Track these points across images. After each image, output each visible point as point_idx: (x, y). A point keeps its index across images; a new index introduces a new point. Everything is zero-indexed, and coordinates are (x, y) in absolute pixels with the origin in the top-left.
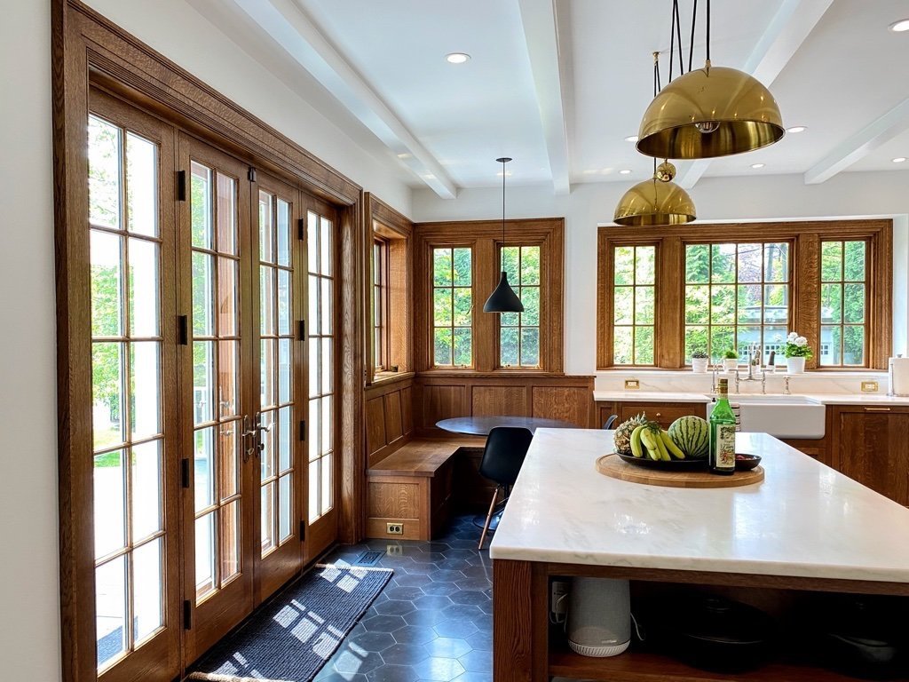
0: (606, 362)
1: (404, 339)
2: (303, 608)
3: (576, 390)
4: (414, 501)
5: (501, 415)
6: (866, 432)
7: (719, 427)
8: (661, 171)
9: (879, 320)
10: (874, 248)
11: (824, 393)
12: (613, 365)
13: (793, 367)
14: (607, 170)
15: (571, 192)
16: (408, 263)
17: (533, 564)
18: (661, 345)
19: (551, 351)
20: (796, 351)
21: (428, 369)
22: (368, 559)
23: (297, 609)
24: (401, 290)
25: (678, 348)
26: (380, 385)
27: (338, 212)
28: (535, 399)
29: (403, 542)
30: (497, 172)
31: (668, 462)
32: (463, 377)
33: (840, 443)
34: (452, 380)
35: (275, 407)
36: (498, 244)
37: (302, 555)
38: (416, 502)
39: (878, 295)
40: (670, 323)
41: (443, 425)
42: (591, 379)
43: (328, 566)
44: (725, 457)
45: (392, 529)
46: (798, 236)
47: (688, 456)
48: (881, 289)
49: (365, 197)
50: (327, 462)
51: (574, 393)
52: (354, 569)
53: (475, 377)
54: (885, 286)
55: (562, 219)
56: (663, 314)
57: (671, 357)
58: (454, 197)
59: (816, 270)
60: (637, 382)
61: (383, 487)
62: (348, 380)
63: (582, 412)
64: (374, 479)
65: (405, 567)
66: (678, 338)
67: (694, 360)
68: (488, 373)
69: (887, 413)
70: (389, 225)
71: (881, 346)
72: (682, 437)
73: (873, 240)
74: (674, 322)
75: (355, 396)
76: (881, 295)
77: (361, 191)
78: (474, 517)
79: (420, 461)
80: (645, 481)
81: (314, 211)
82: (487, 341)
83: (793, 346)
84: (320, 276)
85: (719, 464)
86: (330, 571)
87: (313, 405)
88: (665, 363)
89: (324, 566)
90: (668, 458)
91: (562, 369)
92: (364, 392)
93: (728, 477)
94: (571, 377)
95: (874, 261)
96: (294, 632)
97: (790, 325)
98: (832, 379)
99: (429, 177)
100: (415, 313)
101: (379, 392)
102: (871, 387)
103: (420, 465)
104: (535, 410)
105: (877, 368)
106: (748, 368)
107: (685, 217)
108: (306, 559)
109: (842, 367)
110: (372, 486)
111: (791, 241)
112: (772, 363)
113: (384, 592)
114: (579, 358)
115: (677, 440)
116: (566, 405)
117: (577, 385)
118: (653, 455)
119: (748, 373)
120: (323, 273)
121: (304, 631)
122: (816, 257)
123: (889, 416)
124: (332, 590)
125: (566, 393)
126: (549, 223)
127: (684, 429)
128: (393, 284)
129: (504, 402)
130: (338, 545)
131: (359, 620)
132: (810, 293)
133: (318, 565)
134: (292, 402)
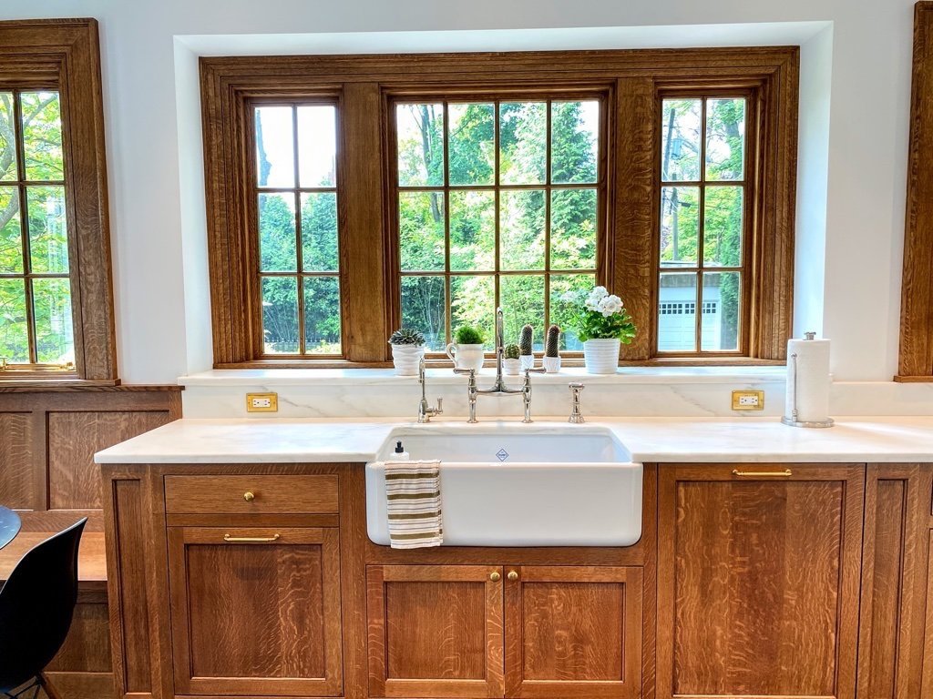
0: (240, 352)
3: (143, 418)
6: (736, 527)
9: (769, 259)
10: (763, 111)
13: (597, 358)
18: (350, 314)
20: (602, 327)
25: (383, 321)
28: (55, 441)
33: (677, 553)
39: (768, 209)
42: (177, 393)
46: (614, 84)
48: (774, 196)
51: (140, 424)
54: (781, 190)
55: (93, 25)
56: (350, 249)
57: (369, 338)
59: (649, 155)
60: (274, 397)
66: (382, 301)
67: (395, 349)
69: (786, 480)
71: (771, 312)
73: (761, 94)
74: (371, 268)
76: (773, 209)
83: (597, 315)
88: (358, 351)
91: (114, 371)
95: (762, 138)
97: (599, 271)
98: (673, 385)
102: (750, 400)
105: (763, 357)
109: (698, 354)
111: (603, 97)
122: (650, 127)
123: (790, 489)
132: (636, 205)
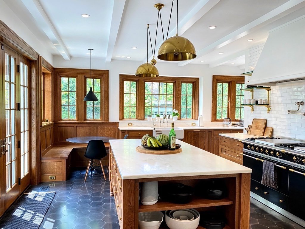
0: (122, 118)
1: (50, 110)
2: (24, 209)
3: (113, 127)
4: (60, 167)
5: (87, 136)
6: (194, 137)
7: (172, 137)
8: (153, 62)
9: (196, 106)
10: (195, 86)
11: (182, 126)
12: (124, 119)
13: (175, 119)
14: (123, 57)
15: (111, 62)
16: (52, 82)
17: (135, 179)
18: (138, 112)
19: (104, 114)
20: (175, 114)
21: (59, 121)
22: (44, 189)
23: (22, 210)
24: (49, 92)
25: (143, 113)
26: (45, 127)
27: (30, 62)
28: (99, 130)
29: (56, 182)
30: (88, 53)
31: (158, 148)
32: (73, 123)
34: (69, 124)
35: (10, 136)
36: (85, 77)
37: (19, 190)
38: (61, 168)
39: (195, 99)
40: (141, 106)
41: (68, 140)
42: (117, 123)
43: (29, 193)
44: (173, 145)
45: (51, 178)
46: (176, 81)
47: (163, 146)
49: (40, 57)
50: (27, 156)
51: (112, 128)
52: (40, 193)
53: (78, 123)
54: (197, 96)
55: (108, 71)
56: (139, 103)
57: (141, 116)
58: (69, 60)
59: (180, 91)
60: (132, 124)
61: (47, 163)
62: (34, 125)
63: (115, 134)
64: (43, 161)
65: (59, 190)
66: (143, 110)
67: (148, 117)
68: (82, 122)
69: (199, 131)
70: (47, 68)
71: (196, 113)
72: (161, 140)
73: (194, 84)
74: (142, 105)
75: (37, 131)
77: (39, 55)
78: (80, 171)
79: (61, 154)
80: (153, 153)
81: (22, 62)
82: (82, 111)
83: (174, 113)
84: (24, 86)
85: (172, 147)
86: (31, 195)
87: (22, 134)
88: (139, 118)
89: (27, 193)
90: (158, 146)
91: (108, 120)
92: (40, 129)
93: (174, 151)
94: (111, 123)
95: (195, 89)
96: (23, 218)
97: (173, 107)
98: (184, 122)
99: (63, 52)
100: (54, 100)
101: (44, 129)
102: (194, 124)
103: (61, 155)
104: (99, 134)
105: (195, 119)
106: (163, 119)
107: (155, 75)
108: (21, 192)
109: (186, 119)
110: (43, 163)
111: (174, 83)
112: (169, 118)
113: (54, 200)
114: (114, 116)
115: (160, 141)
116: (110, 132)
117: (114, 125)
118: (154, 146)
119: (163, 121)
120: (25, 85)
121: (27, 217)
122: (180, 87)
123: (200, 132)
124: (33, 202)
125: (110, 128)
126: (103, 72)
127: (162, 138)
128: (46, 89)
129: (88, 132)
130: (30, 186)
131: (48, 210)
132: (179, 98)
133: (25, 193)
134: (15, 134)
